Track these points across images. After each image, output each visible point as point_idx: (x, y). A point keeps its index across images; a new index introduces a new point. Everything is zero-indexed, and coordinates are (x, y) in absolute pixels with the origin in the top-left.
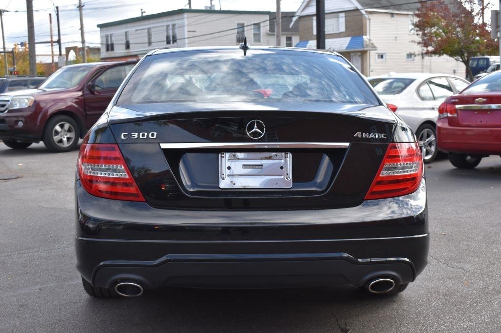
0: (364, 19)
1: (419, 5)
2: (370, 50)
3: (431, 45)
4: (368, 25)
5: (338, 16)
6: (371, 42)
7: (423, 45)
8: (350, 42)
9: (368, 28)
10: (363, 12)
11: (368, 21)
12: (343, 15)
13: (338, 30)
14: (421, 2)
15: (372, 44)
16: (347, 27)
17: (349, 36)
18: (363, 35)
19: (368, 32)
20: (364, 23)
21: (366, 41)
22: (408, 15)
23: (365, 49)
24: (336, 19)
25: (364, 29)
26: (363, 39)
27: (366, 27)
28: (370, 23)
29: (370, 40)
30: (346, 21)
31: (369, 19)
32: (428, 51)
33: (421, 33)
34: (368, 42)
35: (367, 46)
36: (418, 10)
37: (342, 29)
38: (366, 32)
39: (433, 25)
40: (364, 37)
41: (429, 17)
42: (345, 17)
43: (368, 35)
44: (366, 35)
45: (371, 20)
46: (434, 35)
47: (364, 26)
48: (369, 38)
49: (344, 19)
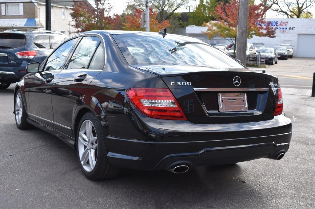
0: (36, 8)
1: (73, 3)
2: (39, 28)
3: (79, 27)
4: (38, 12)
5: (19, 5)
6: (40, 22)
7: (75, 27)
8: (27, 22)
9: (38, 14)
10: (36, 4)
11: (38, 10)
12: (22, 4)
13: (19, 14)
14: (74, 2)
15: (41, 24)
16: (24, 12)
17: (26, 18)
18: (35, 18)
19: (38, 16)
20: (36, 10)
21: (37, 22)
22: (61, 8)
23: (37, 27)
24: (18, 7)
25: (36, 14)
26: (35, 20)
27: (37, 13)
28: (39, 11)
29: (39, 21)
30: (24, 9)
31: (39, 9)
32: (78, 31)
33: (74, 20)
34: (38, 22)
35: (38, 25)
36: (73, 6)
37: (22, 13)
38: (37, 16)
39: (81, 16)
40: (36, 19)
41: (80, 11)
42: (24, 6)
43: (38, 18)
44: (37, 18)
45: (40, 9)
46: (82, 22)
47: (36, 12)
48: (39, 20)
49: (23, 7)
